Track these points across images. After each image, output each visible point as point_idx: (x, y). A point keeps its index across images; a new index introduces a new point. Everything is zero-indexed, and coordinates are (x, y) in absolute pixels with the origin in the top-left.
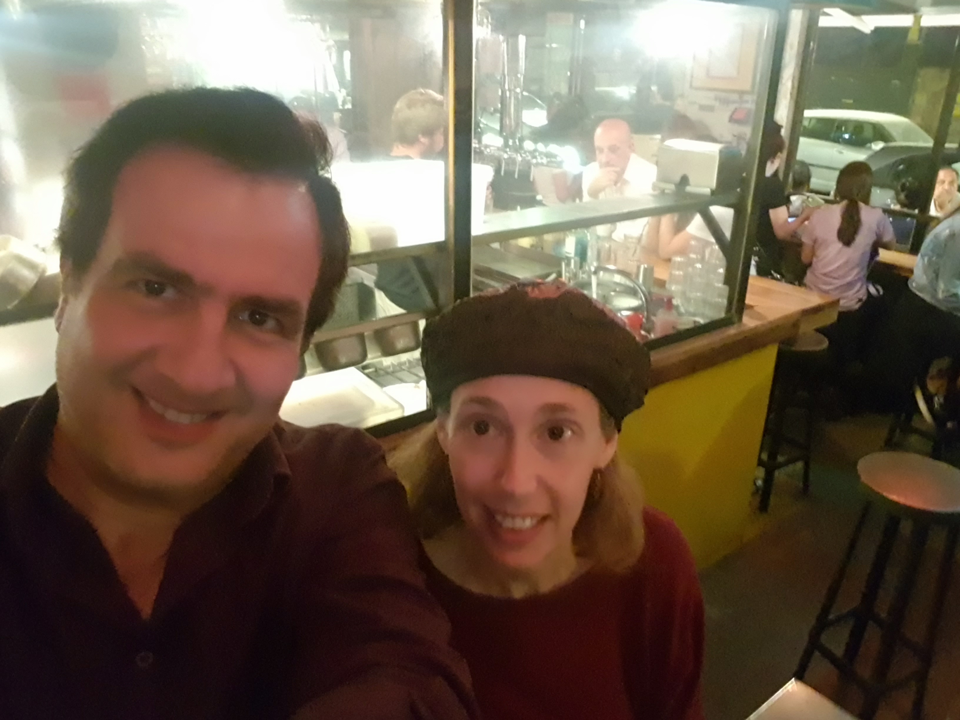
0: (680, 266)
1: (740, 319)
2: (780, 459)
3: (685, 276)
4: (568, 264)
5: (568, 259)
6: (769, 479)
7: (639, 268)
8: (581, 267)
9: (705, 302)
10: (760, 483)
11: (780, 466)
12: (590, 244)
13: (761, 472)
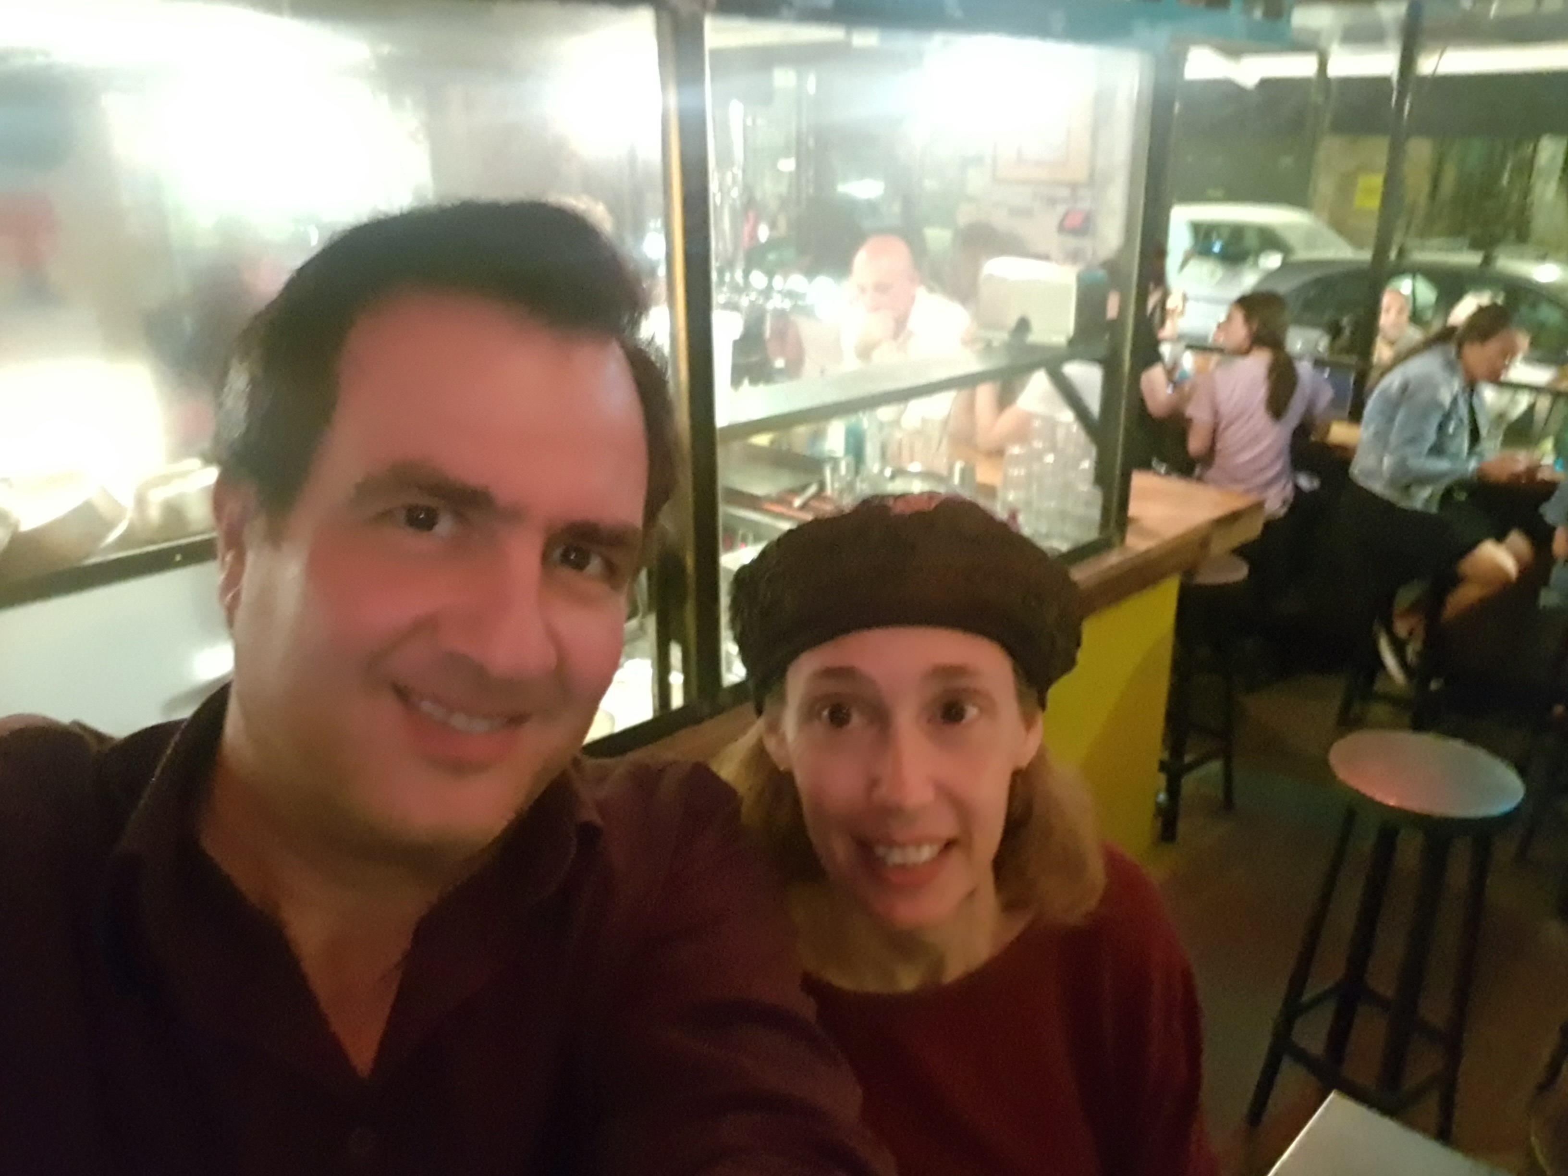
0: (1017, 460)
1: (1123, 540)
2: (1188, 759)
3: (1029, 476)
4: (835, 469)
5: (835, 462)
6: (1173, 790)
7: (951, 469)
8: (857, 472)
9: (1063, 515)
10: (1162, 797)
11: (1190, 767)
12: (868, 435)
13: (1162, 780)
